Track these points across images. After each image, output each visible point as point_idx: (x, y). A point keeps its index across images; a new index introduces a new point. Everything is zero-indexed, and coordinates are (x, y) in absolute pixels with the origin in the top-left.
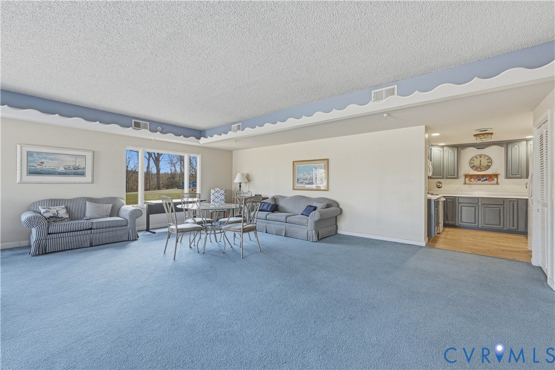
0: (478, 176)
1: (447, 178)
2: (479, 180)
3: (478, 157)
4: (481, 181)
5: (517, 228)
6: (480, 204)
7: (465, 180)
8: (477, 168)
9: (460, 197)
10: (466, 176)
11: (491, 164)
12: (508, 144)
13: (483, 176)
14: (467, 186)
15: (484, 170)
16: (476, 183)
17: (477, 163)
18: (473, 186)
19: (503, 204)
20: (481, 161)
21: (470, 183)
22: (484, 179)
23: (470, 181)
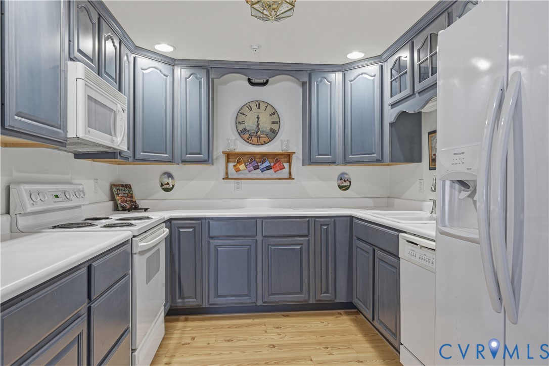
0: (252, 155)
1: (184, 162)
2: (256, 168)
3: (253, 106)
4: (259, 171)
5: (333, 298)
6: (259, 237)
7: (227, 168)
8: (250, 136)
9: (212, 219)
10: (229, 156)
11: (277, 125)
12: (313, 74)
13: (264, 156)
14: (231, 184)
15: (265, 143)
16: (249, 176)
17: (250, 124)
18: (244, 184)
19: (306, 233)
20: (258, 118)
21: (236, 176)
22: (265, 165)
23: (238, 170)
